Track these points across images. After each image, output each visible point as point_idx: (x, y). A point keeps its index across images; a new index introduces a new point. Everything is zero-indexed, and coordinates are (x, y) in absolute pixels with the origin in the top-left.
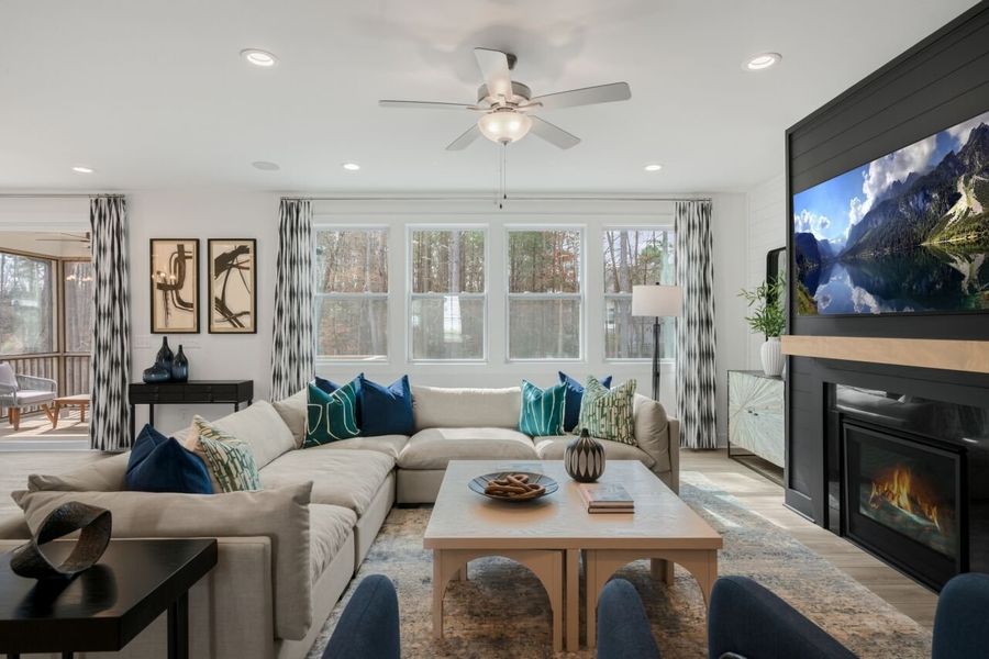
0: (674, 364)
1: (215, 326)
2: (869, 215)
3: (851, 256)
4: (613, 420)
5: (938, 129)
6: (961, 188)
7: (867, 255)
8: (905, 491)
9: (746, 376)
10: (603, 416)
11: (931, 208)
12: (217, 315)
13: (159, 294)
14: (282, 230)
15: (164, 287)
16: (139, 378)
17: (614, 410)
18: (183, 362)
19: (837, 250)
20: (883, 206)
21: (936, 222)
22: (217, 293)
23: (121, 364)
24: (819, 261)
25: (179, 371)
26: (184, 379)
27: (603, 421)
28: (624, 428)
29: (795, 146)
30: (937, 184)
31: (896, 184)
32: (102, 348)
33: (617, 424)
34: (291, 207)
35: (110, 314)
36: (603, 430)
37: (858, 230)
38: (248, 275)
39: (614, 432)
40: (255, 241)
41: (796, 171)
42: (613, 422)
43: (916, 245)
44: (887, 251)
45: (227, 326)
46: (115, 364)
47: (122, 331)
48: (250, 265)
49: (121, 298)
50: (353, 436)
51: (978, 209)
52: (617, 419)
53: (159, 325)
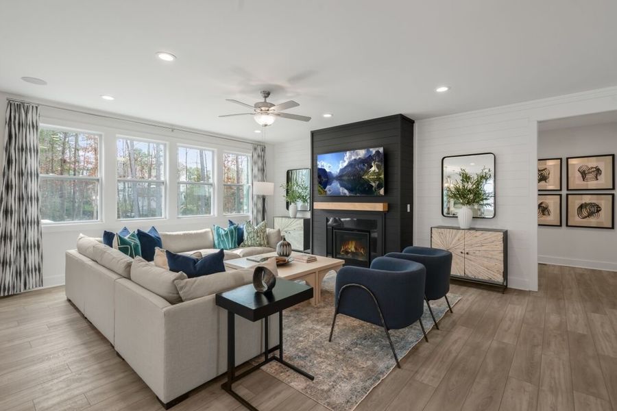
0: (251, 215)
2: (346, 167)
3: (339, 178)
5: (367, 147)
6: (373, 164)
7: (345, 178)
8: (353, 247)
9: (284, 219)
11: (365, 168)
14: (10, 123)
19: (335, 176)
20: (350, 165)
21: (366, 172)
24: (327, 178)
29: (314, 137)
30: (367, 161)
31: (355, 159)
34: (19, 108)
37: (342, 170)
41: (314, 146)
43: (361, 177)
44: (352, 178)
51: (377, 171)
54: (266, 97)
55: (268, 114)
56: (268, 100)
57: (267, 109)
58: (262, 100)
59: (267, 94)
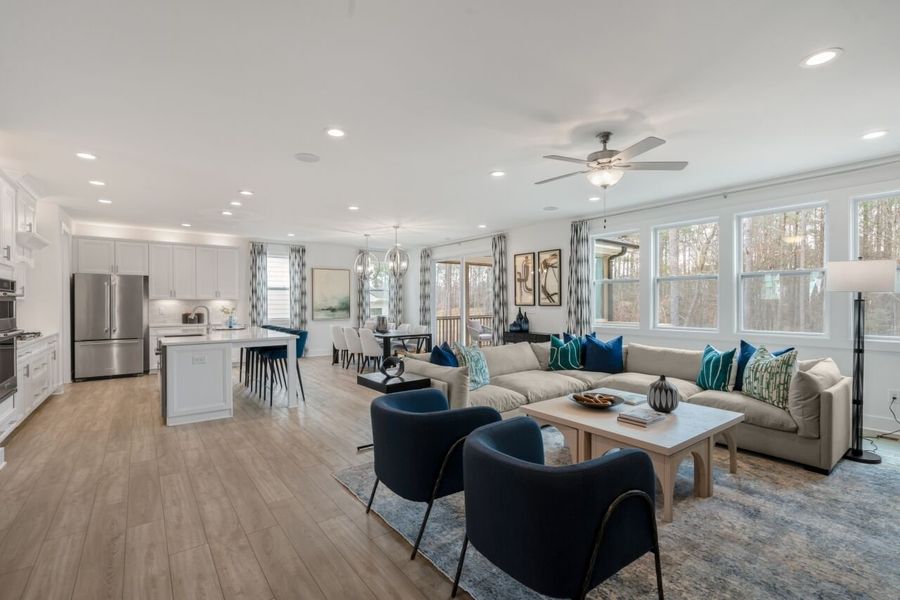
1: (542, 302)
4: (764, 383)
10: (756, 379)
12: (543, 296)
13: (518, 284)
14: (572, 242)
15: (520, 280)
16: (507, 329)
17: (767, 375)
18: (527, 321)
22: (542, 283)
23: (503, 321)
25: (524, 326)
26: (527, 331)
27: (755, 384)
28: (775, 392)
32: (496, 312)
33: (768, 388)
34: (576, 228)
35: (499, 296)
36: (756, 391)
38: (557, 270)
39: (765, 394)
40: (560, 250)
42: (764, 385)
45: (547, 301)
46: (500, 321)
47: (504, 304)
48: (557, 265)
49: (503, 287)
50: (573, 369)
52: (768, 384)
53: (518, 302)
54: (605, 142)
55: (610, 167)
56: (610, 146)
57: (608, 160)
58: (600, 147)
59: (605, 137)
